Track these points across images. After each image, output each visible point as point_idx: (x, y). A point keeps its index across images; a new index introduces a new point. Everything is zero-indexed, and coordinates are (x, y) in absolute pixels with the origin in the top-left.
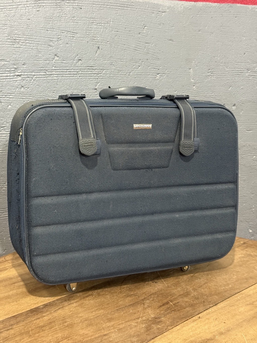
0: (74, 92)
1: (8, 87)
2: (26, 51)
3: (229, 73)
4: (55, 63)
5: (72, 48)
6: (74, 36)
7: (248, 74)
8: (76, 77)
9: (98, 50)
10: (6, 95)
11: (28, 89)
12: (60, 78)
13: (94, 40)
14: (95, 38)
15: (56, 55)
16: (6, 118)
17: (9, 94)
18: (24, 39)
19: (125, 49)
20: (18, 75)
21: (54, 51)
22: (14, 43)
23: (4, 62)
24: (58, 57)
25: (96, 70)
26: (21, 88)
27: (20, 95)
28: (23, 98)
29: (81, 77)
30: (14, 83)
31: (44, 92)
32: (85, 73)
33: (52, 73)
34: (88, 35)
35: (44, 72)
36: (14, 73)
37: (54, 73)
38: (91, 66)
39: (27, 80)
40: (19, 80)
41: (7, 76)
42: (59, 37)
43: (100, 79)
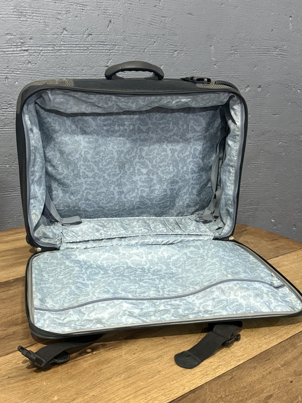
0: (84, 69)
1: (15, 63)
2: (32, 24)
3: (254, 51)
4: (63, 38)
5: (82, 21)
6: (83, 8)
7: (276, 52)
8: (86, 52)
9: (110, 24)
10: (13, 71)
11: (36, 65)
12: (69, 54)
13: (105, 13)
14: (107, 11)
15: (64, 29)
16: (13, 95)
17: (16, 70)
18: (31, 11)
19: (139, 23)
20: (25, 50)
21: (63, 24)
22: (21, 16)
23: (11, 37)
24: (66, 31)
25: (108, 46)
26: (29, 64)
27: (28, 71)
28: (30, 75)
29: (92, 53)
30: (21, 59)
31: (53, 69)
32: (96, 48)
33: (61, 48)
34: (99, 7)
35: (53, 47)
36: (21, 48)
37: (63, 48)
38: (102, 41)
39: (34, 56)
40: (26, 55)
41: (14, 51)
42: (68, 9)
43: (112, 56)
